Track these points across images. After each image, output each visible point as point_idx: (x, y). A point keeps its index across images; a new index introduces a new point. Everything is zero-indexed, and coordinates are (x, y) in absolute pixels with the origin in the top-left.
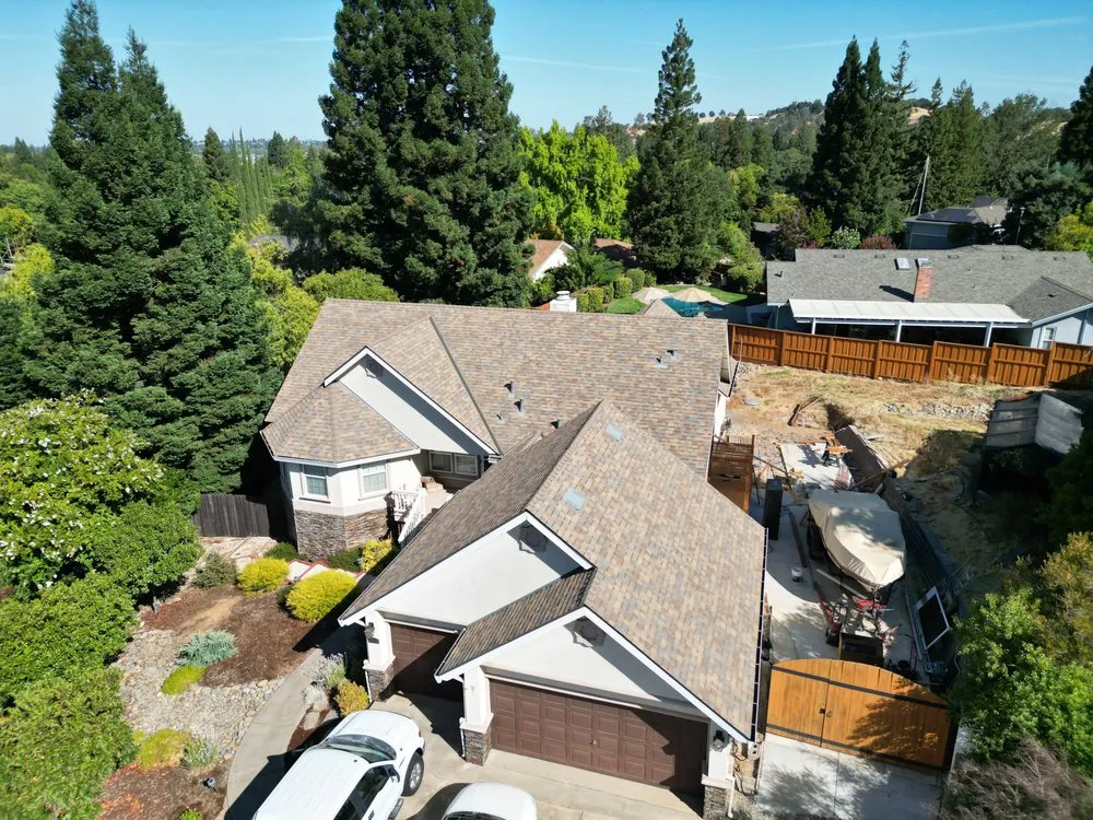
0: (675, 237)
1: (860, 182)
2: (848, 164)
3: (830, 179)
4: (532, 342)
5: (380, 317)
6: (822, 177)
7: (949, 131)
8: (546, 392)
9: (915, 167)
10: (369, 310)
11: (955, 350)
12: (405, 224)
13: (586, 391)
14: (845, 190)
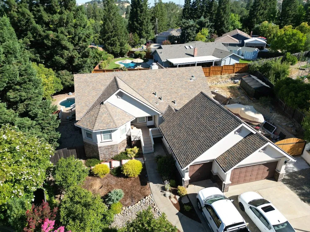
0: (118, 44)
1: (144, 25)
2: (140, 20)
3: (136, 24)
4: (153, 79)
5: (99, 78)
6: (134, 24)
7: (159, 11)
8: (165, 93)
9: (154, 21)
10: (93, 76)
11: (215, 67)
12: (50, 45)
13: (176, 91)
14: (141, 28)
